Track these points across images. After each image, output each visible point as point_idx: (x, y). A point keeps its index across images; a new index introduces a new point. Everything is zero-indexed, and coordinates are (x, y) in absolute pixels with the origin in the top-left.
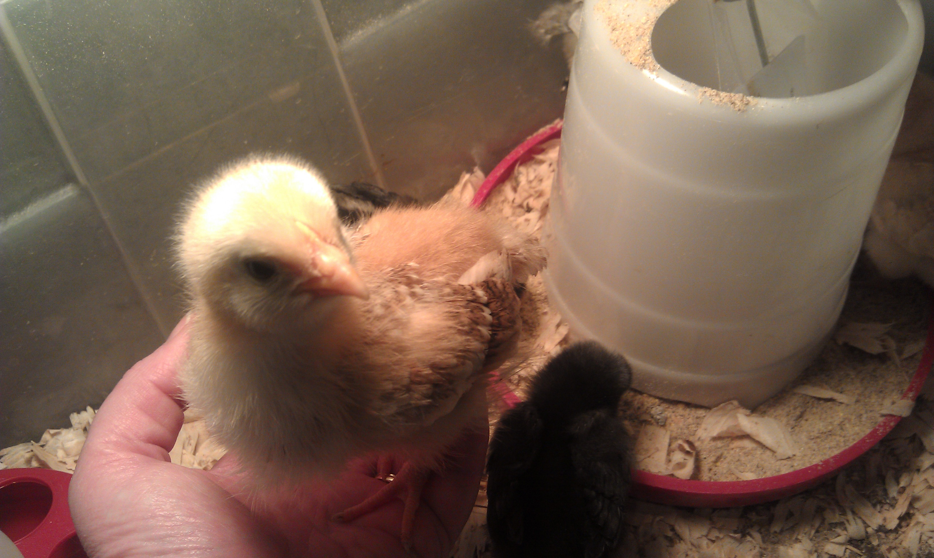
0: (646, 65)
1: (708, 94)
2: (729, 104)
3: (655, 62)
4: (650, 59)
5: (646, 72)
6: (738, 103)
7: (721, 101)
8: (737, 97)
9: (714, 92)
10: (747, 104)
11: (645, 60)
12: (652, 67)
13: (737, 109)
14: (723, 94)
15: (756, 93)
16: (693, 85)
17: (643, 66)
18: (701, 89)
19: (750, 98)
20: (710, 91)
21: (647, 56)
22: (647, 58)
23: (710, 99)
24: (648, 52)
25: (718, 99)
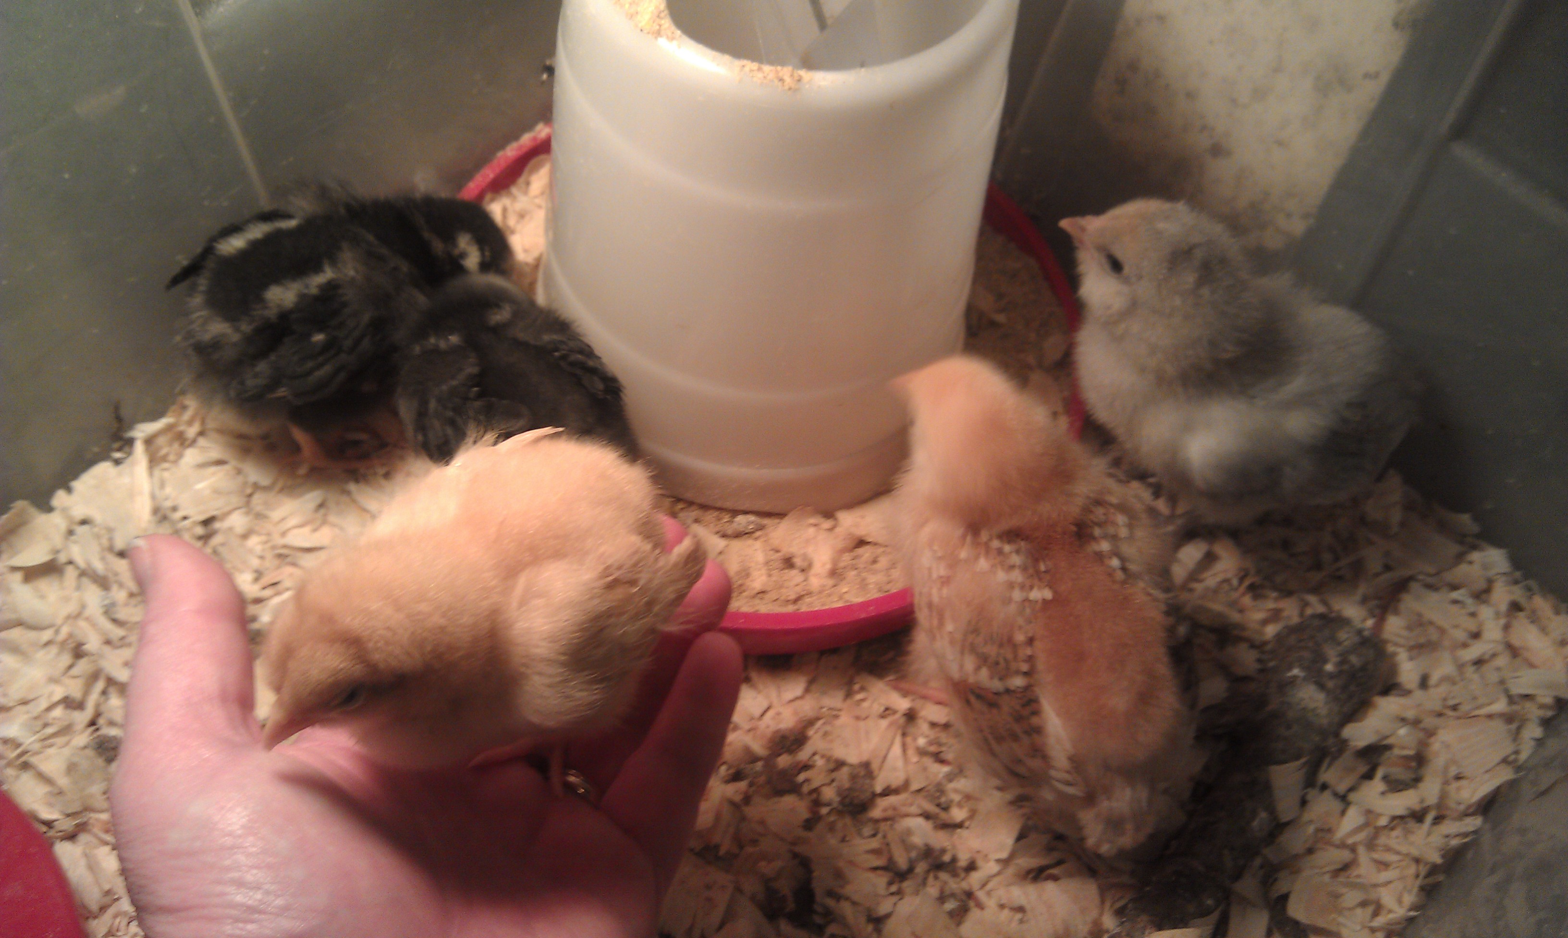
0: (662, 32)
1: (747, 69)
2: (776, 81)
3: (673, 28)
4: (667, 23)
5: (662, 41)
6: (788, 79)
7: (765, 77)
8: (785, 72)
9: (755, 66)
10: (799, 81)
11: (660, 26)
12: (670, 34)
13: (787, 87)
14: (767, 68)
15: (809, 63)
16: (727, 58)
17: (658, 34)
18: (738, 63)
19: (803, 73)
20: (750, 65)
21: (662, 18)
22: (663, 22)
23: (751, 75)
24: (662, 15)
25: (760, 75)
